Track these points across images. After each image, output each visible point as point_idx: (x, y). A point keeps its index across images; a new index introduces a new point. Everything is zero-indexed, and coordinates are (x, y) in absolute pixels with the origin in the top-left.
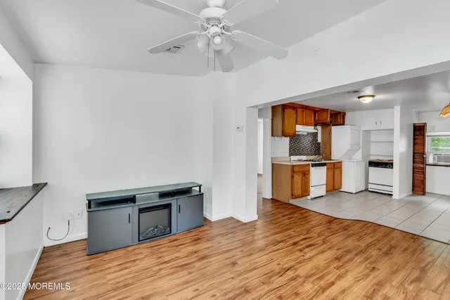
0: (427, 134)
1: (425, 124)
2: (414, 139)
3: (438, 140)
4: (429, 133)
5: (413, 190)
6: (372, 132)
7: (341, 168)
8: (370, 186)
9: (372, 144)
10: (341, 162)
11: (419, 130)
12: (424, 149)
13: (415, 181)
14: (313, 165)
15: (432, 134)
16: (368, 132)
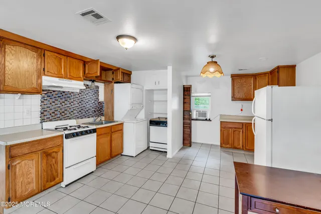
0: (192, 95)
1: (191, 86)
2: (184, 99)
3: (198, 99)
4: (194, 94)
5: (183, 143)
6: (155, 92)
7: (122, 130)
8: (151, 145)
9: (155, 103)
10: (122, 124)
11: (187, 91)
12: (190, 107)
13: (185, 135)
14: (67, 136)
15: (196, 95)
16: (151, 92)
